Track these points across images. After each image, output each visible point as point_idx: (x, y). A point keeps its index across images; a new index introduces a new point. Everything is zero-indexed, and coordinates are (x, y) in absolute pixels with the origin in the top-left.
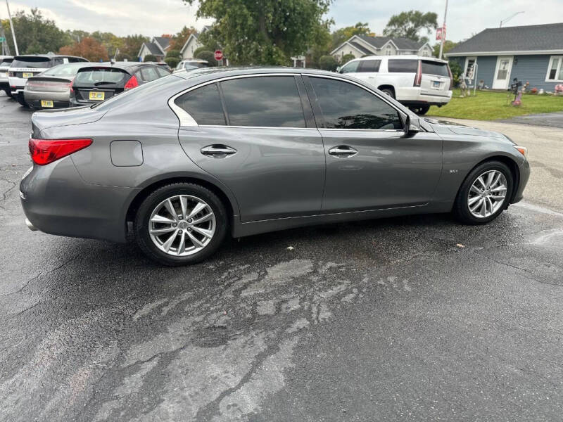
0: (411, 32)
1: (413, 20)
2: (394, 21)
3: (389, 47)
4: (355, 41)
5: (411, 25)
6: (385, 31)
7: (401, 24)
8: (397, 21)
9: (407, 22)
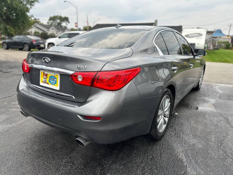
0: (59, 24)
1: (59, 19)
2: (51, 19)
3: (52, 29)
4: (36, 26)
5: (58, 21)
6: (48, 23)
7: (54, 20)
8: (53, 19)
9: (57, 19)
